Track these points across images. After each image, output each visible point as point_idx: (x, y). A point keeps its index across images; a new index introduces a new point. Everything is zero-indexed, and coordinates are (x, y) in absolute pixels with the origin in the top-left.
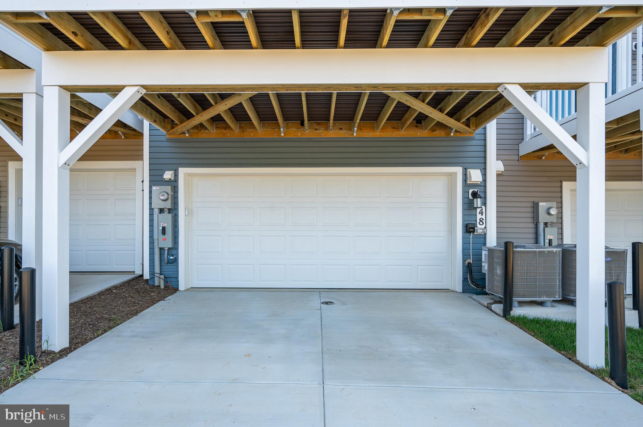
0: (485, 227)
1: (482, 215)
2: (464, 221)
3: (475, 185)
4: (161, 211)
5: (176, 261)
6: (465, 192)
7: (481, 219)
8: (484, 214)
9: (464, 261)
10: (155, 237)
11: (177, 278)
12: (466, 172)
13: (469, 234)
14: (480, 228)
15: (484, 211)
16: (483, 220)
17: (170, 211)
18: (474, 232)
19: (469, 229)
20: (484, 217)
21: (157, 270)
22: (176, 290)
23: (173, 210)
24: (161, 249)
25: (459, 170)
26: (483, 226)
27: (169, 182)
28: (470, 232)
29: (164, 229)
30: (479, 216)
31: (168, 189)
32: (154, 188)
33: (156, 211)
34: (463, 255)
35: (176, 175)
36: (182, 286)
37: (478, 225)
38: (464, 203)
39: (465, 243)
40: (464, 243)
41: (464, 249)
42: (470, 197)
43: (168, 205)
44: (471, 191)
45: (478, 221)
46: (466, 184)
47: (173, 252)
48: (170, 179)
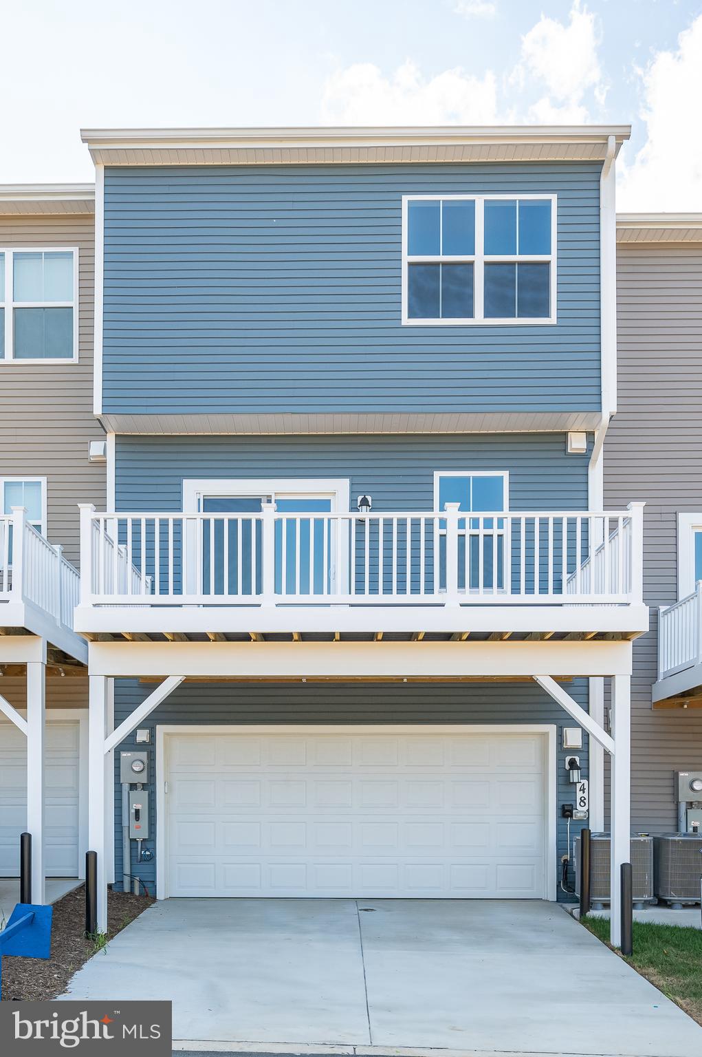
0: (588, 810)
1: (584, 792)
2: (558, 800)
3: (574, 751)
4: (133, 786)
5: (152, 858)
6: (560, 760)
7: (583, 799)
8: (586, 791)
9: (559, 857)
10: (125, 823)
11: (154, 882)
12: (562, 731)
13: (566, 819)
14: (580, 810)
15: (586, 787)
16: (585, 799)
17: (144, 787)
18: (571, 816)
19: (566, 812)
20: (586, 795)
21: (127, 870)
22: (154, 899)
23: (149, 786)
24: (133, 841)
25: (551, 729)
26: (585, 809)
27: (142, 746)
28: (567, 817)
29: (137, 811)
30: (579, 794)
31: (143, 755)
32: (124, 755)
33: (126, 787)
34: (558, 849)
35: (153, 736)
36: (160, 895)
37: (578, 807)
38: (558, 776)
39: (560, 831)
40: (558, 833)
41: (558, 841)
42: (567, 767)
43: (143, 778)
44: (568, 759)
45: (578, 801)
46: (562, 750)
47: (149, 845)
48: (144, 742)
